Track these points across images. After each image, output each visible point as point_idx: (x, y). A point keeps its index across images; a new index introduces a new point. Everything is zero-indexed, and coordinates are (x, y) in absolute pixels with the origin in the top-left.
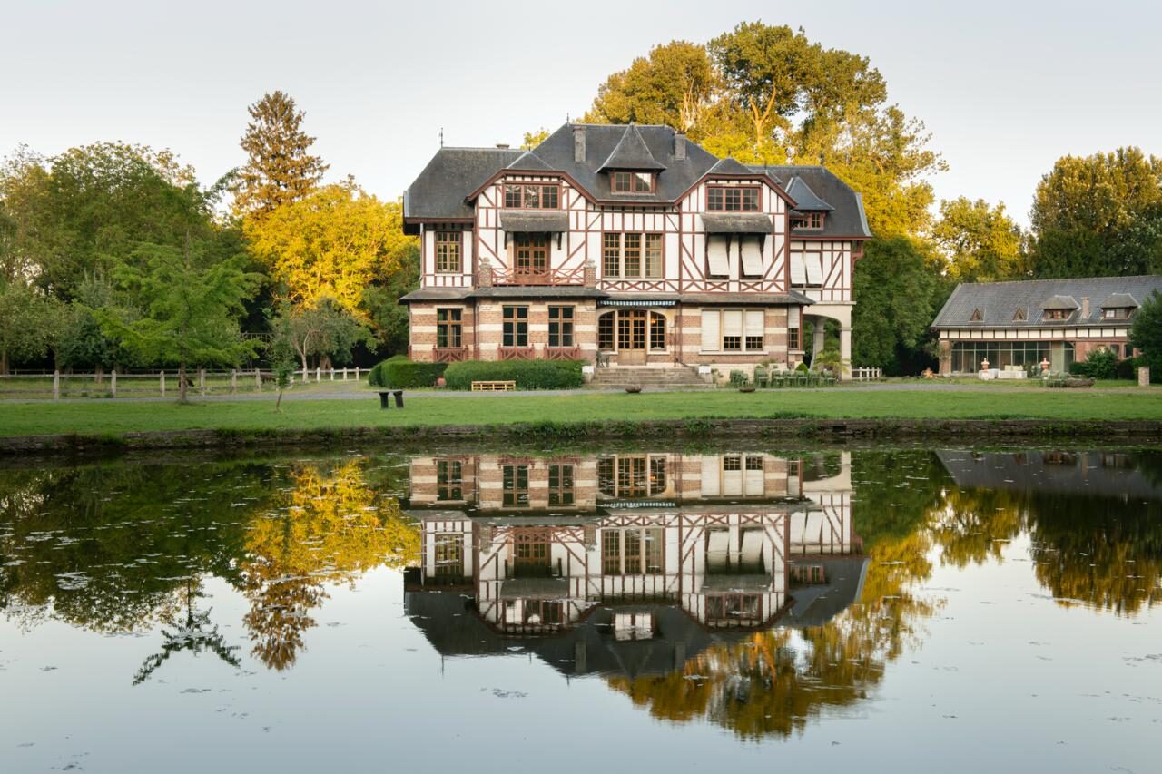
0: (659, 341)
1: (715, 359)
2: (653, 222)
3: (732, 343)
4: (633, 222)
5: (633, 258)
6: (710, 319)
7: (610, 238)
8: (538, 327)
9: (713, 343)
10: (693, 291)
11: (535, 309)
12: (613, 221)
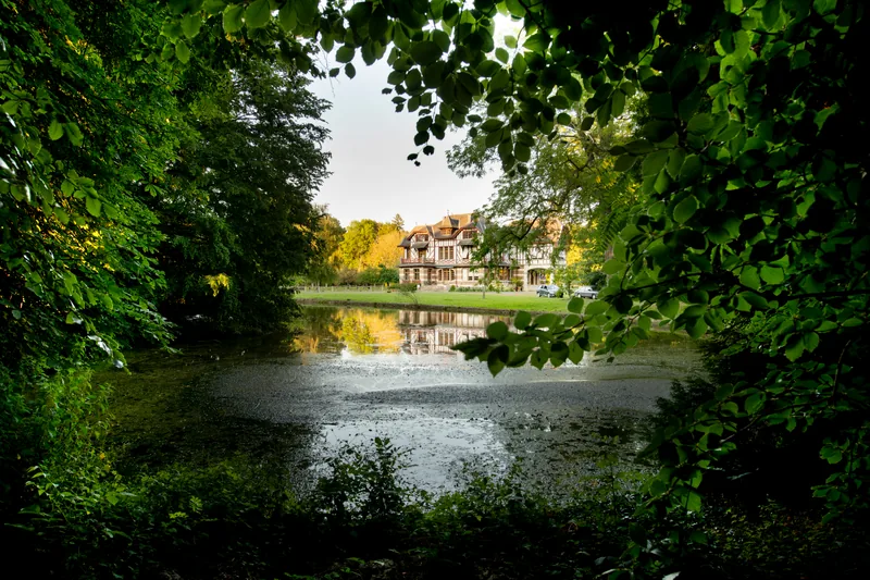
0: (453, 278)
1: (466, 283)
2: (451, 243)
3: (470, 278)
4: (446, 243)
5: (452, 254)
6: (465, 270)
7: (441, 248)
8: (412, 275)
9: (466, 279)
10: (460, 263)
11: (411, 269)
12: (442, 244)
